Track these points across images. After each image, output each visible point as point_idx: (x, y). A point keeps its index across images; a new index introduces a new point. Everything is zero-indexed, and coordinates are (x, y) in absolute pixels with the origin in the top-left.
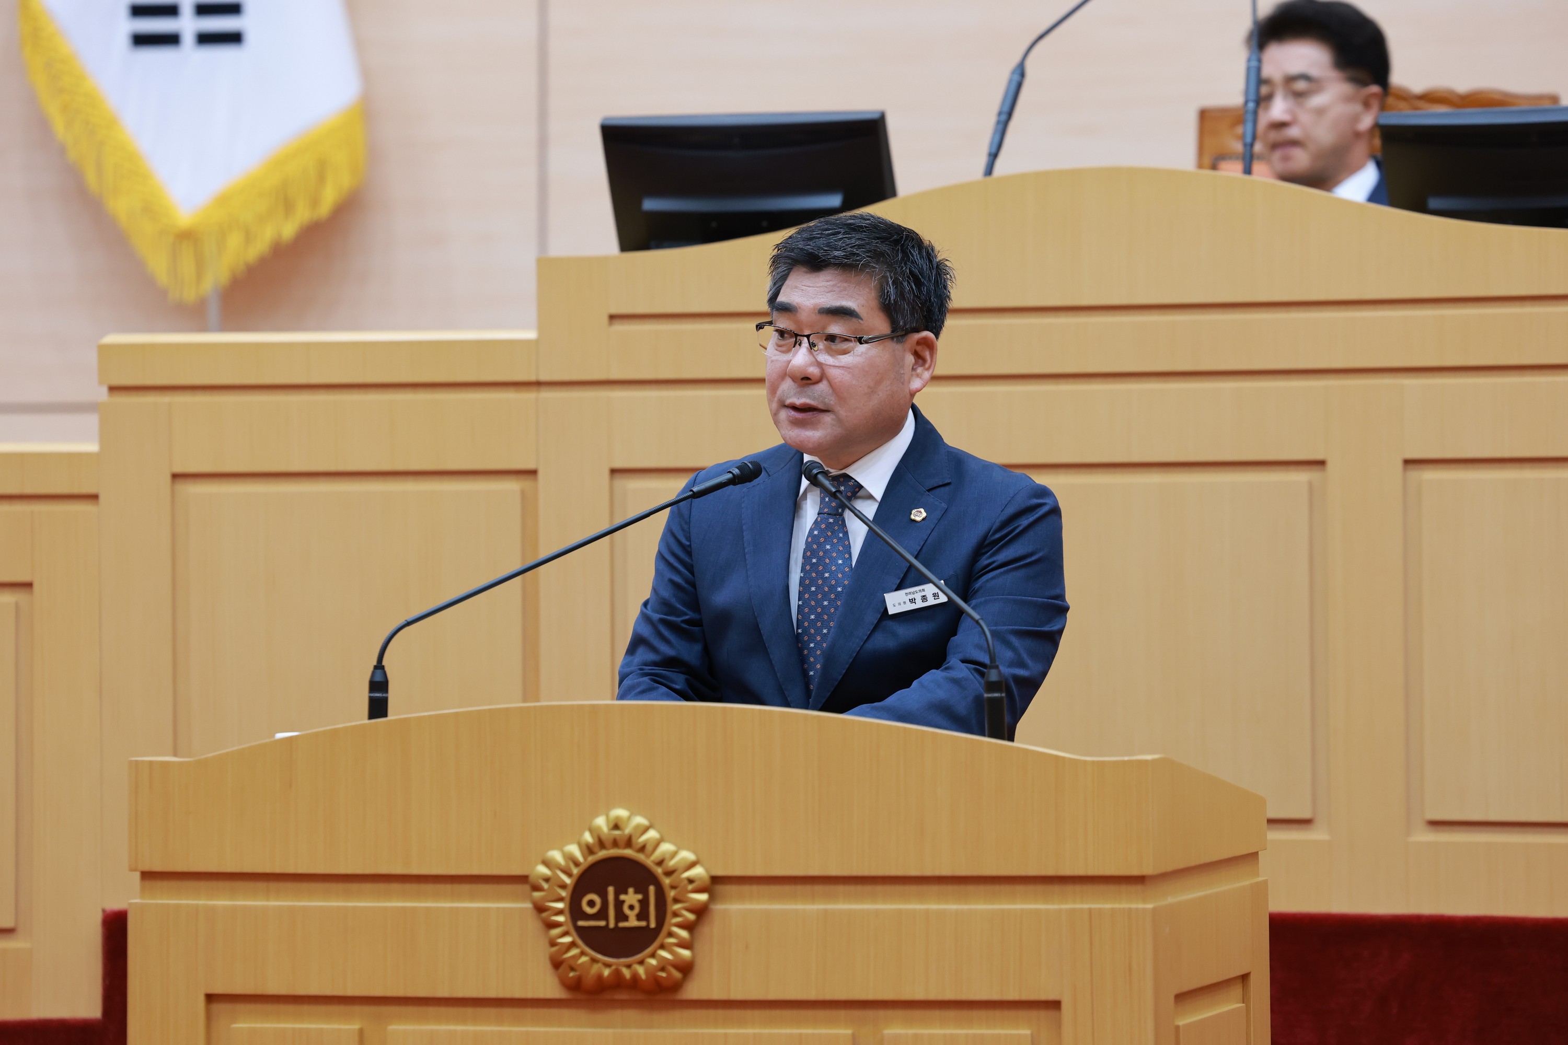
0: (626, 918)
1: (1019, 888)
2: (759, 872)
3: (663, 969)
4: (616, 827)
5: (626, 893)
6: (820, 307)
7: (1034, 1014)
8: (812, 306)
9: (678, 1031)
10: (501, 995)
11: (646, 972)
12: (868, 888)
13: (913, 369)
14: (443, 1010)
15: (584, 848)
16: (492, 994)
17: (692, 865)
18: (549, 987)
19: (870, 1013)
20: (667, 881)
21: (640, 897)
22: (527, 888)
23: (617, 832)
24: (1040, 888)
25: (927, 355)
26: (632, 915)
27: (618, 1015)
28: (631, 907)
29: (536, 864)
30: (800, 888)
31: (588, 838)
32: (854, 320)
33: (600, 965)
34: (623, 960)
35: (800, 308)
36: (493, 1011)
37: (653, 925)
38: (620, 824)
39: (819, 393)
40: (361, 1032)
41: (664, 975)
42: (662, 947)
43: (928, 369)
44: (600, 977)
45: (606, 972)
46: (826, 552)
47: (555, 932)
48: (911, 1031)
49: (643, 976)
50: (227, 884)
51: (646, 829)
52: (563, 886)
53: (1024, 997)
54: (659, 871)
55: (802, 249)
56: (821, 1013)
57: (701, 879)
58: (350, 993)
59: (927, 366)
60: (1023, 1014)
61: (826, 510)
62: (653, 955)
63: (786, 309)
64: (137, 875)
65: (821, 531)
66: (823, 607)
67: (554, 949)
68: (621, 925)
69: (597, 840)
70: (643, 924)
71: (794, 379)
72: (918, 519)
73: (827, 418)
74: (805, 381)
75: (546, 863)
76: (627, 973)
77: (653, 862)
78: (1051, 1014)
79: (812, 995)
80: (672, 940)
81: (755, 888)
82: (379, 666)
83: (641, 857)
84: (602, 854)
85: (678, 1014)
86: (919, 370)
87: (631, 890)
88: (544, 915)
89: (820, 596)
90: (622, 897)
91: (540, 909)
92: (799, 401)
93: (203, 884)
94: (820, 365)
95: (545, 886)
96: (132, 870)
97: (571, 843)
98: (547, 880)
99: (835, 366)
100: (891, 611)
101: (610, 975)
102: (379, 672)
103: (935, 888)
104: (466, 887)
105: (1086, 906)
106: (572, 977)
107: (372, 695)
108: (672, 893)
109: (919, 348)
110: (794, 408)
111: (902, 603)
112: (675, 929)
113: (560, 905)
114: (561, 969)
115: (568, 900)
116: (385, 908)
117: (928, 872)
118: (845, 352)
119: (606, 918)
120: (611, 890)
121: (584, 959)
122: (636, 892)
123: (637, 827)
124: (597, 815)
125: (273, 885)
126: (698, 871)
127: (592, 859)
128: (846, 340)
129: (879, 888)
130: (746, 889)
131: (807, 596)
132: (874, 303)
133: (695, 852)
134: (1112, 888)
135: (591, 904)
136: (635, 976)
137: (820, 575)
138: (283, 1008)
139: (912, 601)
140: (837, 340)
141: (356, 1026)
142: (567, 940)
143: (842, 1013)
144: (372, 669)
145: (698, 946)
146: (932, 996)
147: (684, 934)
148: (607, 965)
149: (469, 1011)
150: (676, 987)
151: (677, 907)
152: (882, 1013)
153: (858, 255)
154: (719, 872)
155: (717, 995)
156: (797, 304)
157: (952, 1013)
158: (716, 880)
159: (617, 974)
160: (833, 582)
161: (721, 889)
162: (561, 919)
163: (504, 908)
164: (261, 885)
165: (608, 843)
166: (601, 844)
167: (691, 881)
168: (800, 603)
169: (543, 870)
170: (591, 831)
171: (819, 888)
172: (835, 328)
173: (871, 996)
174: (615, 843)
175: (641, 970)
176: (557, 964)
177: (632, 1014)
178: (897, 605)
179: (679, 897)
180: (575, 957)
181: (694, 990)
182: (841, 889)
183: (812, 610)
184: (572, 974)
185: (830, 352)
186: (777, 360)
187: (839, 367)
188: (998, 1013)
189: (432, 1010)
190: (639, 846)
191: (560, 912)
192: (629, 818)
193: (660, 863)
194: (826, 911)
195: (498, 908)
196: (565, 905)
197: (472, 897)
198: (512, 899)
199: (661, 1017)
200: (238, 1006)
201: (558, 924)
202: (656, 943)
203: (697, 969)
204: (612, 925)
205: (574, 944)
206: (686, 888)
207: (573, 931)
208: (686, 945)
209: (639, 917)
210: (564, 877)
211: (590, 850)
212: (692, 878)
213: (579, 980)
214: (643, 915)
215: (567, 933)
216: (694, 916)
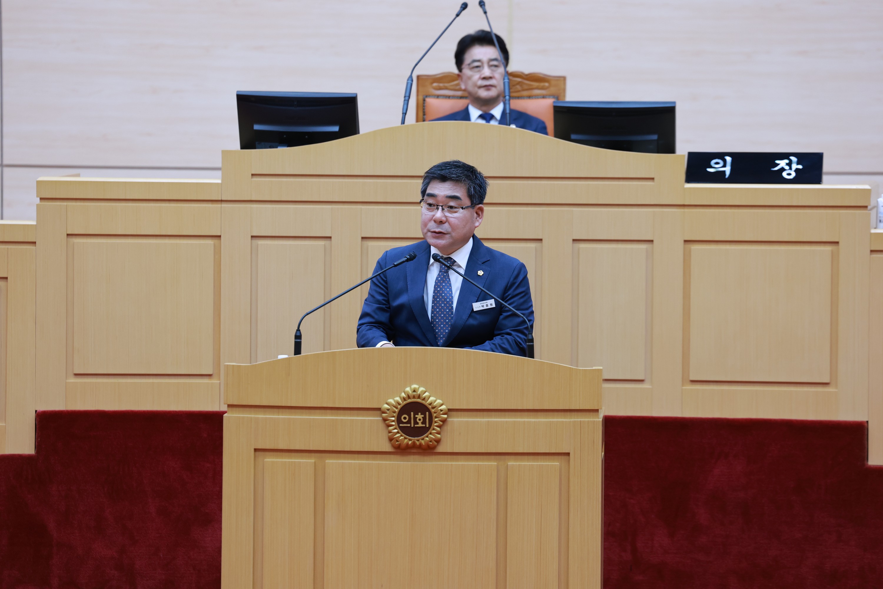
0: (418, 423)
1: (556, 413)
2: (465, 408)
3: (431, 441)
4: (414, 391)
5: (418, 415)
6: (446, 195)
7: (560, 457)
8: (443, 195)
9: (434, 463)
10: (369, 450)
11: (425, 442)
12: (503, 413)
13: (476, 218)
14: (346, 455)
15: (403, 399)
16: (366, 450)
17: (442, 405)
18: (387, 447)
19: (503, 457)
20: (433, 410)
21: (423, 416)
22: (379, 412)
23: (414, 393)
24: (562, 413)
25: (480, 213)
26: (420, 422)
27: (412, 457)
28: (420, 420)
30: (478, 413)
31: (403, 395)
32: (459, 200)
33: (407, 440)
34: (416, 438)
35: (438, 195)
36: (365, 456)
37: (427, 426)
38: (415, 390)
39: (445, 228)
40: (315, 462)
41: (431, 443)
42: (431, 434)
43: (481, 218)
44: (407, 444)
45: (410, 442)
46: (443, 286)
47: (391, 428)
48: (517, 463)
49: (424, 444)
50: (262, 410)
51: (425, 392)
52: (394, 412)
53: (557, 452)
54: (430, 407)
55: (439, 174)
56: (485, 457)
57: (445, 410)
58: (311, 449)
59: (480, 217)
60: (556, 457)
61: (443, 271)
62: (427, 437)
63: (432, 196)
64: (226, 405)
65: (441, 278)
66: (442, 307)
67: (390, 434)
68: (416, 426)
69: (407, 395)
70: (424, 425)
71: (435, 221)
72: (481, 275)
73: (447, 236)
74: (441, 222)
75: (387, 404)
76: (418, 443)
77: (427, 404)
78: (566, 457)
79: (483, 451)
80: (434, 431)
81: (462, 413)
82: (298, 330)
83: (423, 402)
84: (409, 401)
85: (434, 457)
86: (478, 219)
87: (420, 414)
88: (387, 422)
89: (441, 302)
90: (416, 416)
91: (385, 420)
92: (437, 230)
93: (253, 410)
94: (446, 217)
95: (388, 412)
96: (225, 404)
97: (397, 397)
98: (388, 410)
100: (474, 310)
101: (411, 443)
102: (298, 332)
103: (526, 413)
104: (356, 412)
105: (580, 420)
107: (296, 340)
108: (435, 415)
109: (478, 211)
110: (435, 232)
111: (479, 307)
112: (436, 427)
113: (393, 419)
114: (392, 442)
115: (396, 417)
116: (326, 419)
117: (525, 408)
118: (456, 212)
119: (411, 424)
120: (412, 413)
121: (402, 438)
123: (422, 391)
124: (406, 388)
125: (281, 410)
126: (443, 407)
127: (405, 402)
128: (456, 208)
129: (507, 413)
130: (459, 413)
131: (436, 302)
132: (466, 194)
133: (442, 400)
134: (587, 413)
135: (405, 418)
136: (421, 444)
137: (441, 294)
138: (284, 454)
139: (482, 306)
140: (453, 208)
141: (314, 461)
142: (396, 431)
143: (493, 457)
144: (296, 331)
145: (442, 433)
146: (525, 451)
147: (438, 429)
148: (410, 440)
149: (356, 456)
150: (434, 447)
151: (436, 419)
152: (507, 457)
153: (461, 177)
154: (451, 407)
155: (449, 450)
157: (531, 457)
158: (450, 410)
159: (414, 443)
160: (446, 297)
161: (450, 413)
162: (393, 423)
163: (371, 419)
164: (276, 410)
165: (411, 397)
166: (409, 397)
167: (441, 410)
168: (433, 305)
169: (386, 406)
170: (405, 393)
171: (485, 413)
172: (452, 204)
173: (504, 451)
174: (414, 397)
175: (423, 442)
176: (391, 439)
177: (417, 457)
178: (477, 307)
179: (437, 416)
180: (398, 437)
181: (441, 449)
182: (493, 413)
183: (438, 307)
184: (396, 443)
185: (449, 212)
186: (427, 214)
187: (453, 218)
188: (547, 457)
189: (342, 455)
190: (423, 398)
191: (393, 421)
192: (419, 388)
193: (430, 404)
194: (488, 421)
196: (395, 418)
197: (358, 415)
198: (374, 416)
199: (426, 458)
200: (267, 453)
201: (392, 426)
202: (429, 432)
203: (441, 441)
204: (412, 426)
205: (398, 432)
206: (439, 413)
207: (398, 428)
208: (439, 433)
209: (422, 423)
210: (395, 409)
211: (404, 399)
212: (442, 409)
213: (400, 445)
214: (424, 422)
215: (395, 429)
216: (441, 423)
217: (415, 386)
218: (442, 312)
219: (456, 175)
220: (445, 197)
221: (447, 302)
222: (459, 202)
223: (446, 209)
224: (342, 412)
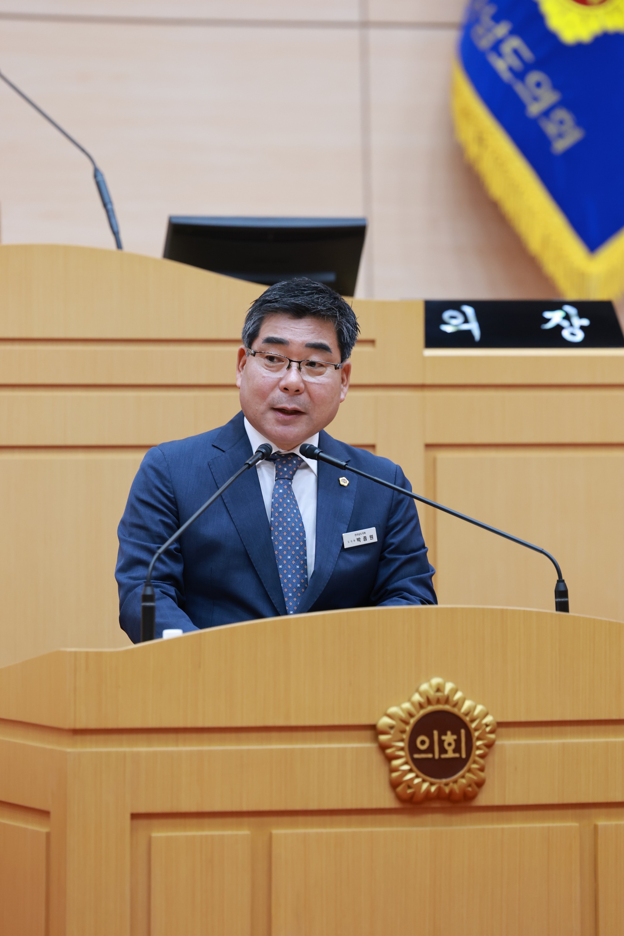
0: (446, 752)
2: (523, 719)
3: (468, 785)
4: (438, 690)
5: (446, 734)
6: (306, 343)
8: (301, 342)
9: (467, 826)
11: (459, 788)
13: (341, 388)
14: (309, 819)
15: (418, 706)
16: (347, 806)
17: (485, 714)
18: (386, 799)
19: (586, 812)
20: (473, 725)
21: (455, 737)
22: (372, 733)
23: (439, 694)
26: (450, 749)
27: (429, 818)
28: (450, 744)
29: (380, 718)
30: (544, 729)
31: (417, 698)
32: (328, 353)
33: (428, 783)
34: (444, 781)
35: (292, 342)
36: (344, 818)
37: (464, 756)
38: (439, 688)
39: (303, 400)
41: (470, 789)
42: (469, 771)
44: (428, 791)
45: (433, 789)
47: (396, 763)
49: (457, 791)
51: (456, 691)
52: (402, 731)
54: (467, 719)
56: (557, 813)
57: (492, 723)
58: (245, 808)
62: (463, 777)
63: (273, 341)
66: (288, 541)
67: (395, 775)
68: (443, 756)
69: (425, 698)
70: (457, 755)
71: (284, 389)
72: (345, 485)
73: (304, 418)
74: (295, 392)
75: (389, 715)
76: (447, 790)
77: (462, 713)
79: (555, 800)
80: (475, 766)
81: (516, 730)
83: (455, 710)
84: (430, 708)
85: (468, 816)
87: (449, 733)
88: (389, 751)
89: (285, 534)
90: (443, 738)
91: (383, 747)
92: (290, 406)
94: (304, 382)
95: (390, 731)
97: (404, 702)
98: (392, 727)
99: (314, 383)
100: (346, 546)
101: (435, 790)
104: (325, 734)
106: (410, 793)
108: (477, 734)
111: (353, 541)
112: (477, 758)
113: (401, 744)
114: (399, 789)
115: (407, 740)
118: (320, 374)
119: (433, 752)
120: (436, 733)
121: (417, 781)
122: (453, 734)
123: (452, 690)
124: (420, 684)
126: (489, 719)
127: (422, 712)
128: (321, 365)
130: (511, 730)
132: (336, 341)
135: (423, 742)
136: (452, 791)
139: (359, 540)
140: (317, 365)
141: (249, 832)
142: (406, 767)
143: (570, 812)
145: (486, 769)
147: (481, 761)
148: (432, 784)
149: (328, 818)
150: (473, 797)
151: (479, 743)
152: (594, 811)
154: (500, 720)
155: (497, 801)
156: (289, 339)
158: (500, 724)
161: (498, 730)
163: (357, 748)
165: (433, 701)
166: (429, 702)
167: (487, 725)
169: (387, 720)
170: (421, 694)
172: (315, 358)
174: (438, 701)
175: (456, 787)
176: (394, 785)
177: (438, 817)
178: (350, 542)
179: (481, 736)
180: (412, 779)
181: (483, 799)
184: (409, 791)
185: (311, 373)
186: (268, 377)
187: (317, 384)
189: (301, 819)
190: (454, 703)
191: (402, 749)
192: (445, 683)
193: (467, 714)
194: (564, 744)
195: (352, 748)
196: (405, 744)
197: (330, 740)
198: (360, 740)
199: (455, 818)
200: (155, 822)
201: (399, 757)
202: (466, 768)
203: (484, 785)
204: (437, 756)
205: (411, 771)
206: (484, 730)
207: (410, 761)
208: (482, 769)
209: (455, 751)
210: (403, 725)
211: (421, 706)
212: (488, 723)
213: (413, 795)
214: (457, 750)
215: (406, 763)
216: (486, 750)
217: (436, 681)
218: (287, 550)
219: (324, 306)
220: (304, 345)
221: (296, 533)
222: (326, 355)
223: (303, 369)
224: (299, 734)
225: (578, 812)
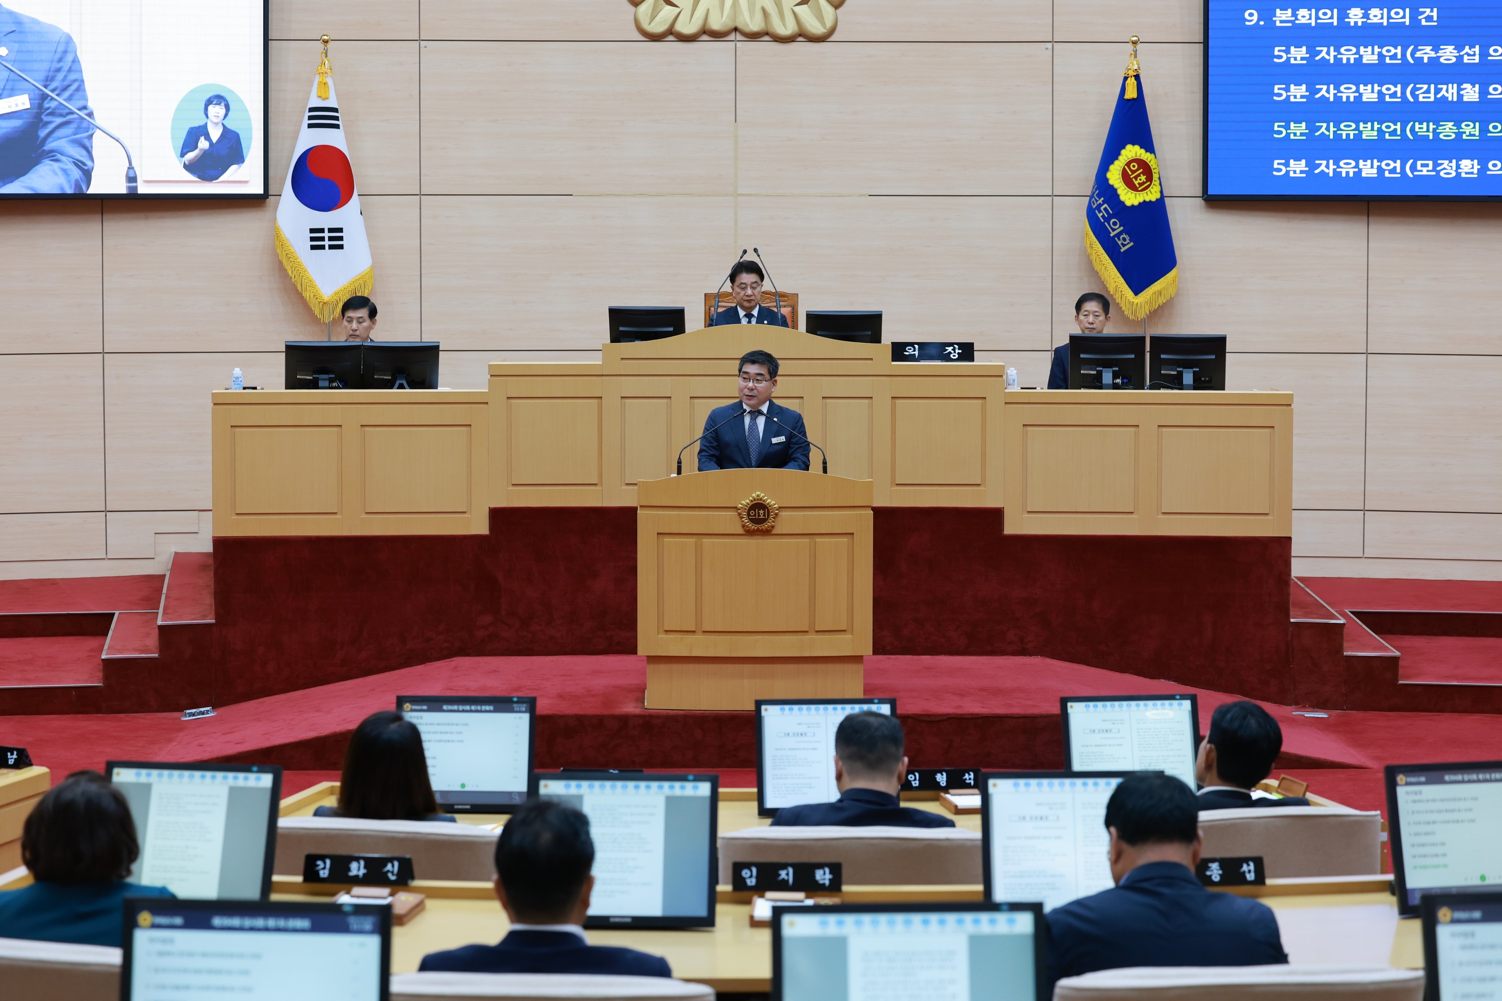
1: (845, 509)
2: (789, 506)
4: (758, 496)
7: (848, 536)
9: (770, 540)
12: (813, 509)
13: (772, 386)
14: (714, 537)
16: (728, 533)
17: (775, 504)
18: (741, 531)
19: (813, 536)
20: (770, 508)
21: (763, 511)
22: (735, 509)
24: (849, 509)
25: (774, 383)
27: (756, 537)
28: (762, 514)
29: (738, 504)
30: (798, 509)
31: (751, 498)
34: (760, 526)
35: (750, 373)
36: (727, 537)
37: (766, 518)
39: (753, 392)
40: (697, 541)
41: (769, 528)
44: (754, 529)
45: (756, 528)
46: (754, 429)
47: (743, 519)
48: (822, 540)
50: (662, 509)
51: (765, 497)
52: (746, 509)
53: (846, 532)
54: (767, 506)
55: (750, 359)
56: (802, 536)
58: (693, 533)
59: (774, 385)
60: (846, 536)
61: (753, 418)
62: (766, 524)
63: (746, 373)
64: (639, 504)
67: (743, 523)
69: (753, 499)
71: (748, 389)
72: (777, 420)
73: (755, 398)
74: (751, 390)
75: (741, 504)
76: (760, 528)
77: (766, 504)
78: (852, 536)
79: (801, 533)
80: (771, 521)
81: (788, 509)
83: (764, 503)
84: (755, 502)
85: (770, 537)
87: (761, 510)
88: (741, 516)
89: (753, 437)
90: (759, 512)
91: (739, 514)
92: (750, 394)
93: (655, 509)
94: (755, 386)
96: (637, 503)
97: (746, 500)
98: (742, 508)
100: (773, 443)
103: (827, 509)
104: (720, 510)
105: (859, 512)
108: (771, 511)
109: (773, 381)
110: (748, 395)
112: (771, 518)
114: (744, 528)
115: (746, 512)
117: (826, 505)
118: (761, 383)
119: (756, 516)
120: (757, 510)
121: (750, 525)
123: (763, 496)
126: (776, 506)
127: (752, 503)
128: (761, 380)
129: (815, 509)
130: (786, 509)
132: (767, 372)
134: (864, 508)
135: (752, 513)
136: (762, 529)
138: (676, 536)
139: (778, 441)
141: (695, 540)
142: (747, 521)
143: (807, 536)
146: (827, 533)
147: (773, 519)
148: (755, 526)
149: (721, 537)
150: (771, 531)
151: (772, 513)
152: (815, 536)
153: (763, 361)
155: (779, 532)
157: (830, 536)
158: (780, 507)
159: (758, 528)
160: (756, 434)
161: (780, 509)
162: (745, 516)
163: (730, 514)
164: (670, 509)
166: (755, 500)
167: (775, 508)
169: (740, 505)
170: (753, 497)
171: (802, 509)
172: (759, 378)
173: (813, 533)
174: (758, 500)
175: (764, 528)
176: (743, 526)
177: (759, 537)
178: (775, 442)
180: (749, 525)
181: (774, 532)
184: (746, 529)
185: (757, 383)
186: (743, 384)
187: (760, 387)
188: (841, 536)
190: (762, 500)
191: (745, 515)
192: (760, 494)
193: (768, 504)
194: (804, 514)
197: (722, 512)
198: (732, 512)
199: (766, 537)
200: (665, 536)
201: (744, 518)
202: (767, 522)
203: (775, 527)
204: (757, 518)
205: (748, 522)
206: (774, 510)
207: (747, 519)
208: (773, 522)
209: (763, 516)
210: (746, 507)
211: (752, 501)
213: (749, 530)
214: (764, 515)
216: (775, 516)
217: (758, 493)
219: (761, 360)
220: (754, 373)
221: (757, 437)
222: (762, 376)
223: (755, 382)
224: (712, 509)
225: (810, 536)
